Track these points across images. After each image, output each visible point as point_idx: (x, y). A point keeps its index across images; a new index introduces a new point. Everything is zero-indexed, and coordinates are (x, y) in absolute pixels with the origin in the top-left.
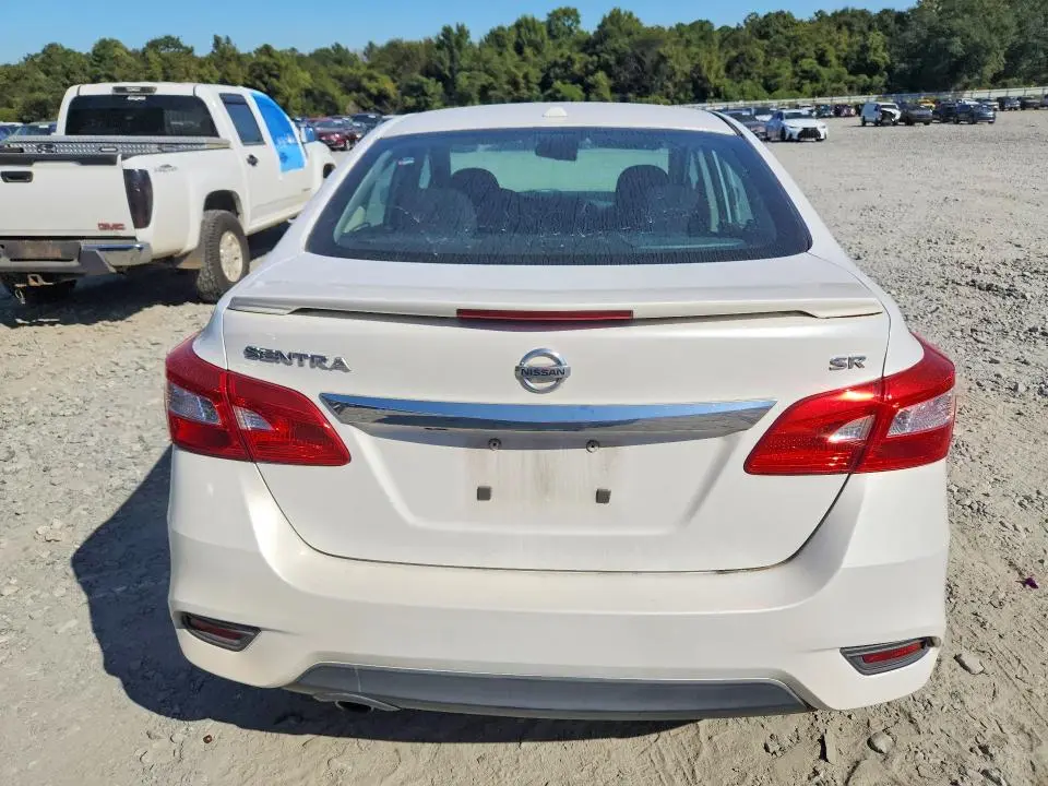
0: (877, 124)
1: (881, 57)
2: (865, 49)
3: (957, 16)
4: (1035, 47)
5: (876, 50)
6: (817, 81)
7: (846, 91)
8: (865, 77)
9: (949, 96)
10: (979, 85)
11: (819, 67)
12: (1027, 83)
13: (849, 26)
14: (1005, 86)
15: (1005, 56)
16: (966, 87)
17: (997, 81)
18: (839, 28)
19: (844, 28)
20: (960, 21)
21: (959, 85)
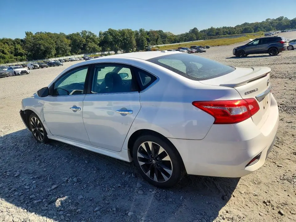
0: (34, 69)
1: (22, 51)
2: (16, 49)
3: (39, 40)
4: (61, 48)
5: (20, 49)
6: (5, 59)
7: (16, 61)
8: (20, 57)
9: (46, 60)
10: (52, 57)
11: (3, 55)
12: (63, 56)
13: (7, 43)
14: (58, 57)
15: (55, 50)
16: (49, 58)
17: (56, 56)
18: (4, 44)
19: (6, 44)
20: (40, 41)
21: (47, 57)
